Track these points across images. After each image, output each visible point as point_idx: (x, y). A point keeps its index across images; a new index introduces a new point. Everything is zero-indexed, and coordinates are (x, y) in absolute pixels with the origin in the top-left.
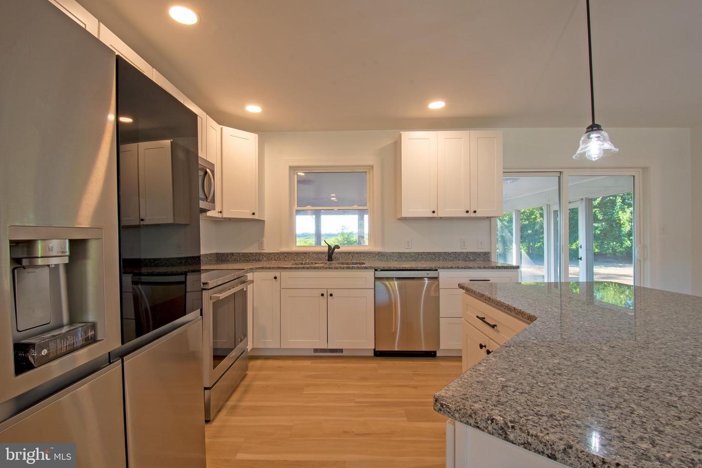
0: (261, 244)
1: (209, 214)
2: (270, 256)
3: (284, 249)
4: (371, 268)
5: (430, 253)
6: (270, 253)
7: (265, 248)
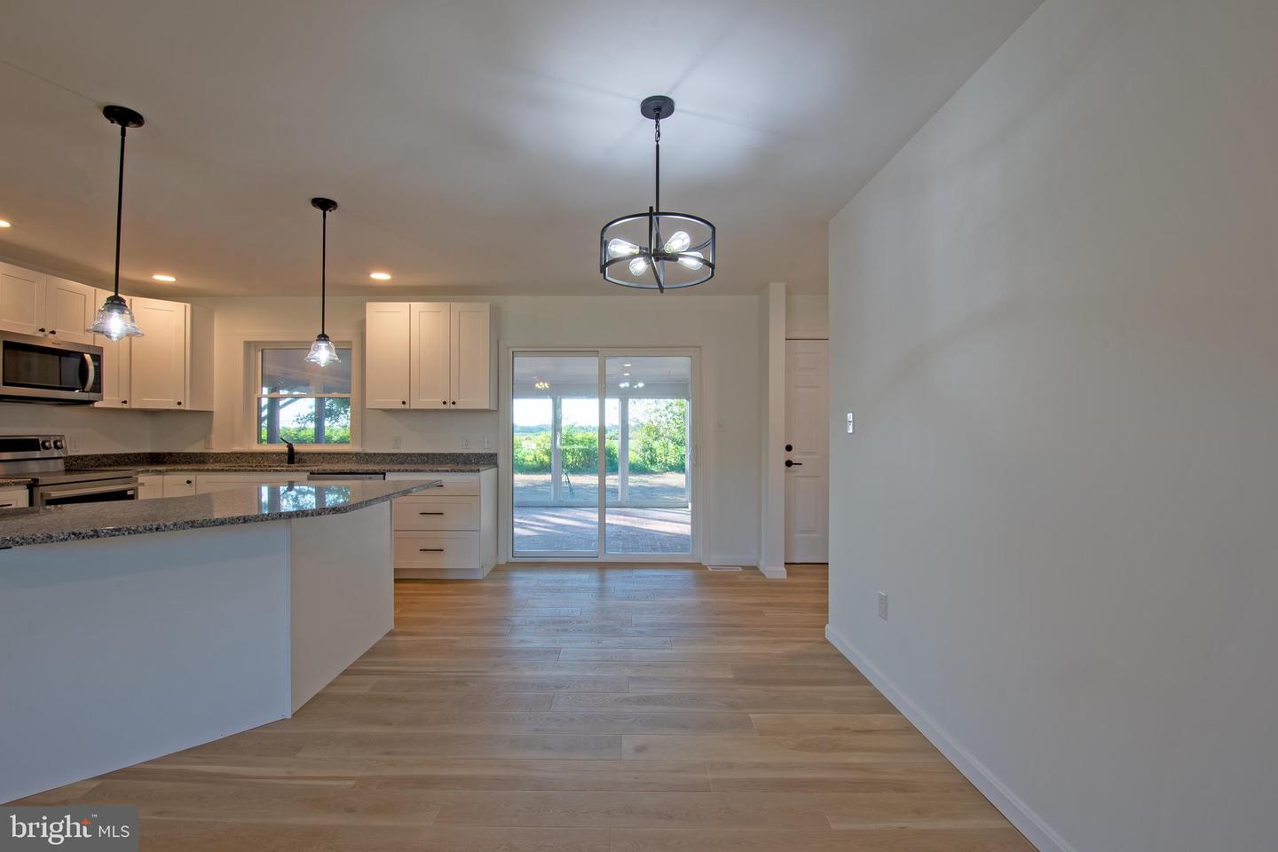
0: (208, 442)
1: (96, 405)
2: (218, 458)
3: (237, 449)
4: (308, 471)
5: (421, 454)
6: (219, 454)
7: (213, 446)
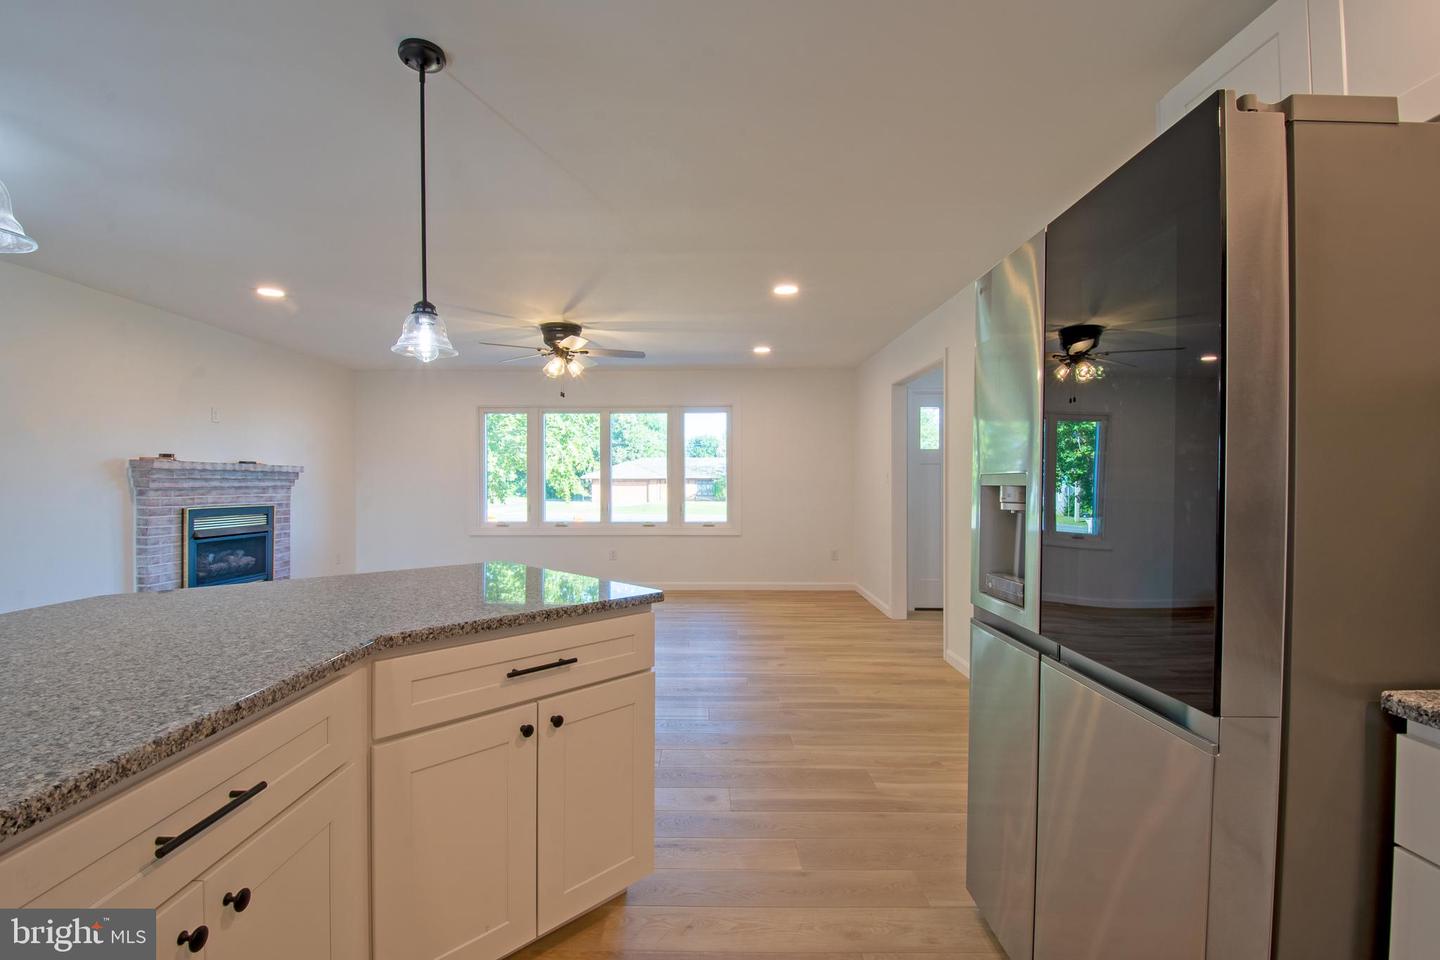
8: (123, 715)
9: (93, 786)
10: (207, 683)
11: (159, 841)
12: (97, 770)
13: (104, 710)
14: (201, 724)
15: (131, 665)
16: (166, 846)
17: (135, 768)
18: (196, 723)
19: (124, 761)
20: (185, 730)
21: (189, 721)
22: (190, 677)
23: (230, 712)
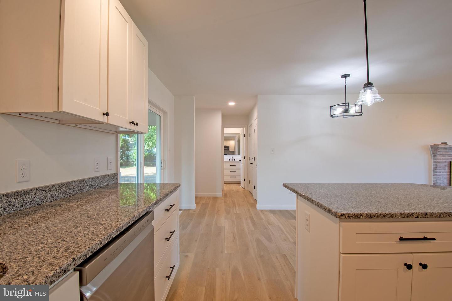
8: (396, 207)
9: (384, 216)
10: (421, 207)
11: (401, 237)
12: (385, 213)
13: (393, 205)
14: (413, 214)
15: (405, 199)
16: (401, 239)
17: (394, 217)
18: (412, 213)
19: (392, 214)
20: (409, 213)
21: (411, 212)
22: (418, 204)
23: (423, 214)
